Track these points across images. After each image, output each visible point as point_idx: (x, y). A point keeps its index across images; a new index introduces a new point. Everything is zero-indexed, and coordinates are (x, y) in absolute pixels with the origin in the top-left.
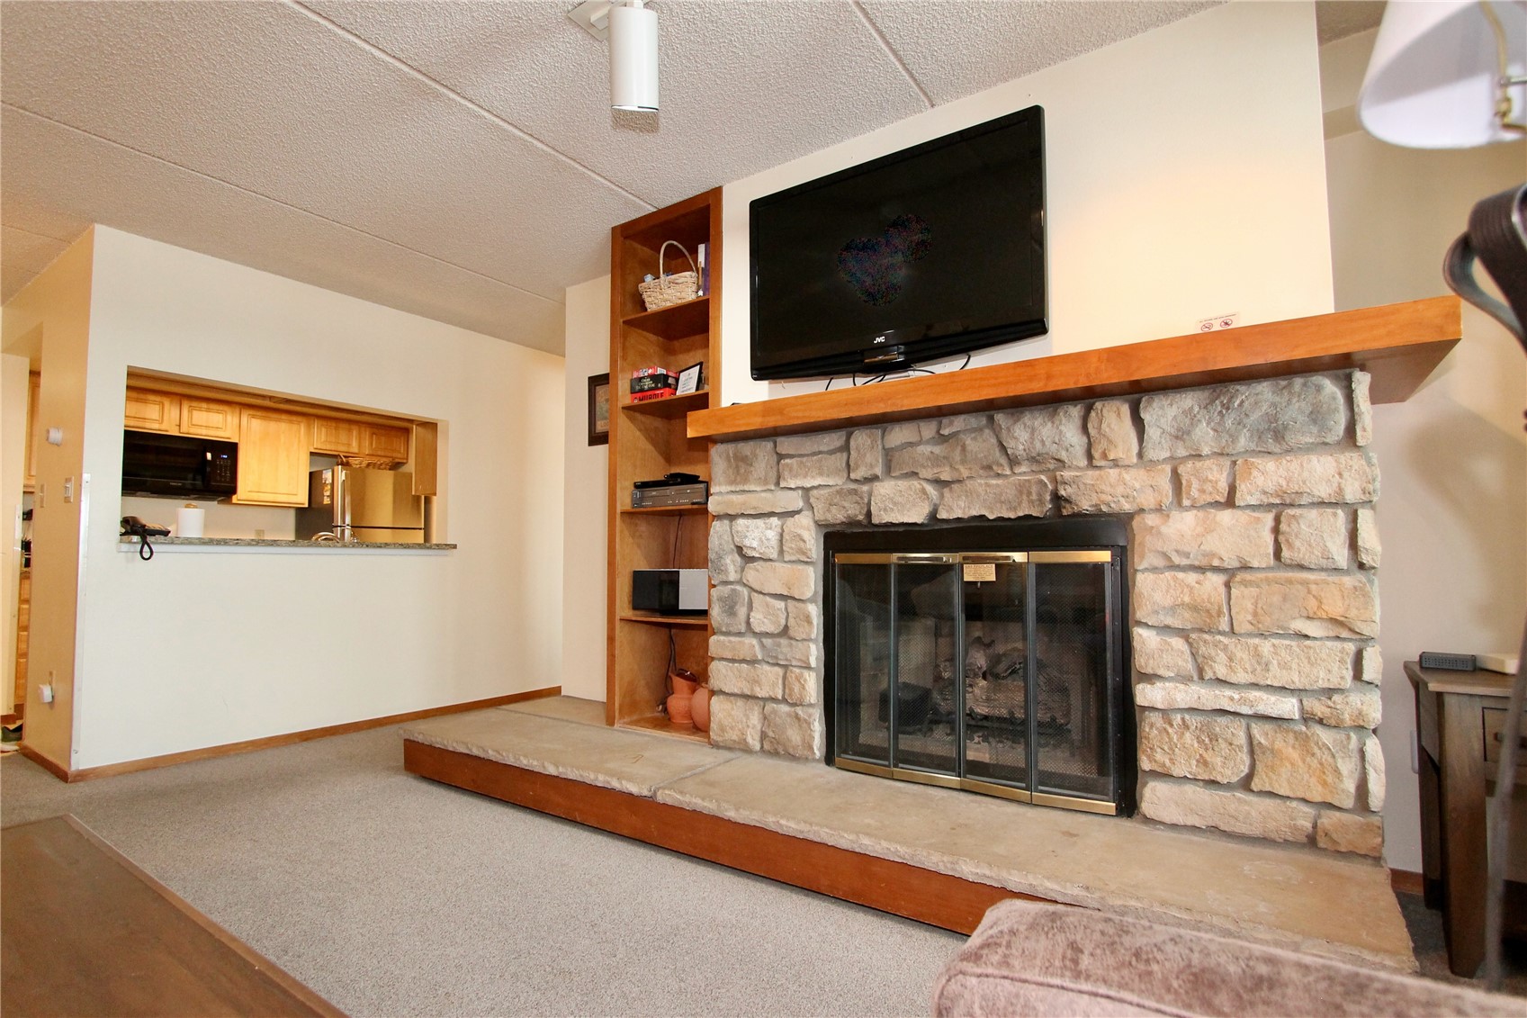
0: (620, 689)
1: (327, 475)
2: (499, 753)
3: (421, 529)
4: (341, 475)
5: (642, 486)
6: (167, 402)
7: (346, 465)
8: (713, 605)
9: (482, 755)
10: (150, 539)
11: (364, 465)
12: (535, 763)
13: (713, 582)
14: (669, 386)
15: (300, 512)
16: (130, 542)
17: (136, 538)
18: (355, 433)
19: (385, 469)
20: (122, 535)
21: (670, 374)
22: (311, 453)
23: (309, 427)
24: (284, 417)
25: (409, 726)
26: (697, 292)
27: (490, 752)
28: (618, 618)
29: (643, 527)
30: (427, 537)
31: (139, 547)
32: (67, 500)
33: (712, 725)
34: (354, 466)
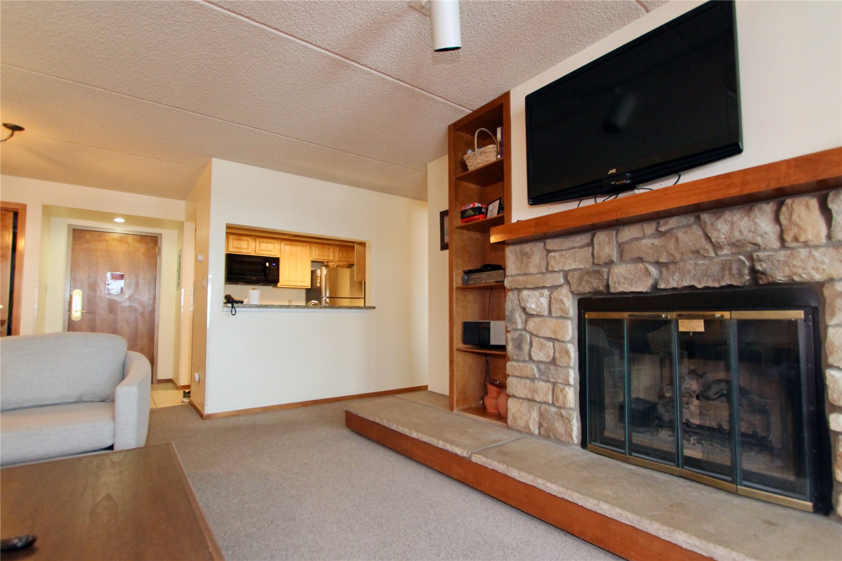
0: (457, 389)
1: (318, 272)
3: (362, 298)
4: (325, 271)
5: (468, 272)
6: (250, 239)
7: (327, 266)
8: (509, 343)
10: (235, 305)
11: (335, 266)
13: (508, 329)
14: (482, 213)
15: (307, 290)
16: (227, 307)
17: (230, 305)
18: (331, 250)
19: (345, 268)
20: (225, 303)
21: (484, 206)
22: (312, 261)
23: (311, 248)
24: (299, 244)
25: (347, 403)
26: (497, 156)
28: (455, 349)
29: (470, 296)
30: (365, 303)
31: (231, 309)
32: (204, 288)
33: (509, 415)
34: (331, 267)
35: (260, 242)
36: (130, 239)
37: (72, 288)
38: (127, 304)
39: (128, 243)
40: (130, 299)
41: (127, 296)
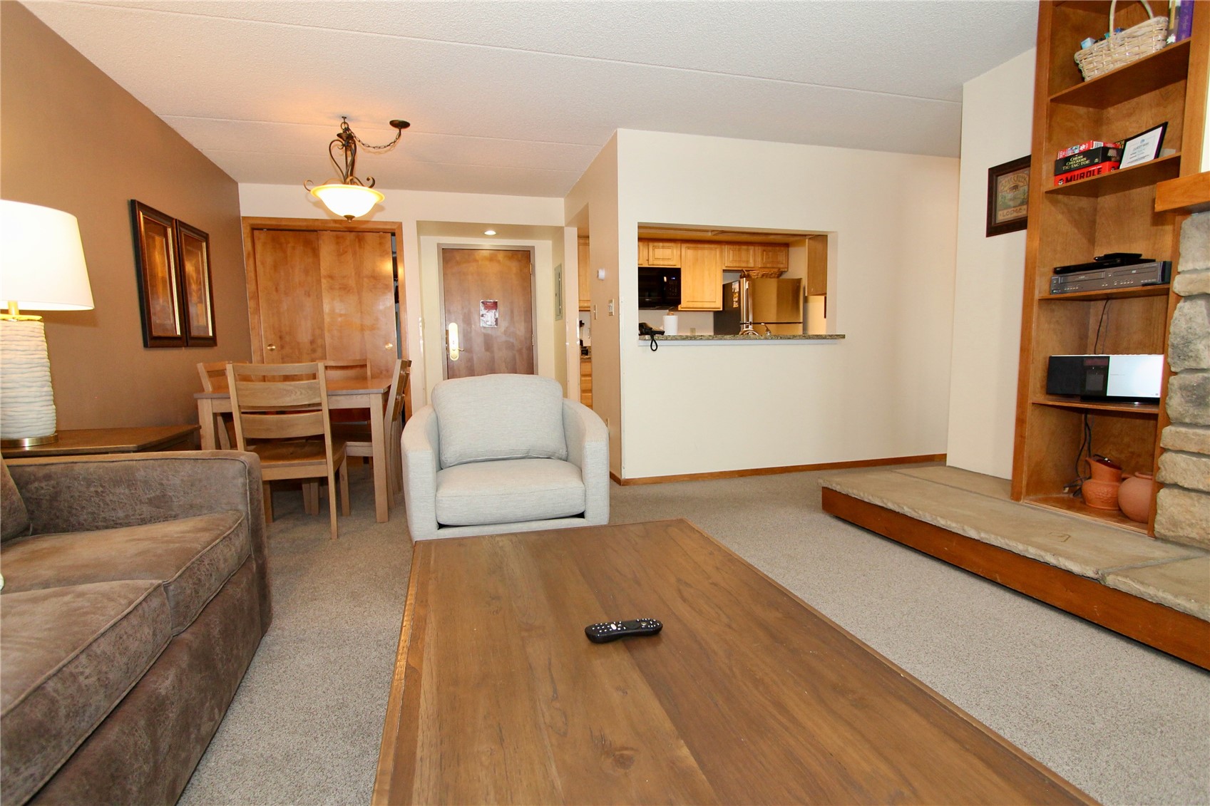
0: (1028, 466)
1: (736, 286)
2: (915, 511)
3: (800, 323)
4: (746, 285)
5: (1063, 271)
7: (748, 277)
8: (1171, 394)
9: (897, 510)
10: (655, 337)
11: (760, 276)
12: (954, 525)
13: (1173, 369)
14: (1108, 159)
15: (717, 314)
16: (645, 340)
17: (647, 337)
18: (751, 252)
19: (772, 278)
20: (640, 335)
21: (1109, 145)
22: (724, 270)
23: (722, 252)
24: (706, 246)
26: (1165, 39)
27: (905, 508)
28: (1030, 401)
29: (1061, 313)
30: (805, 329)
31: (650, 342)
32: (611, 314)
33: (1158, 518)
34: (753, 277)
35: (654, 248)
36: (501, 256)
37: (447, 321)
38: (504, 338)
39: (499, 262)
40: (505, 332)
41: (502, 329)
